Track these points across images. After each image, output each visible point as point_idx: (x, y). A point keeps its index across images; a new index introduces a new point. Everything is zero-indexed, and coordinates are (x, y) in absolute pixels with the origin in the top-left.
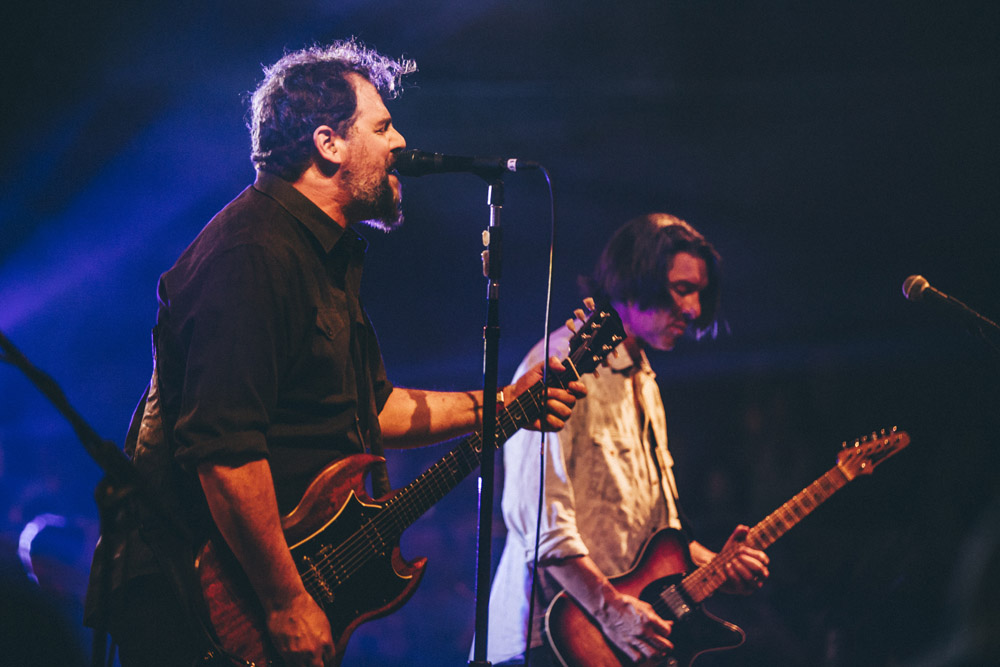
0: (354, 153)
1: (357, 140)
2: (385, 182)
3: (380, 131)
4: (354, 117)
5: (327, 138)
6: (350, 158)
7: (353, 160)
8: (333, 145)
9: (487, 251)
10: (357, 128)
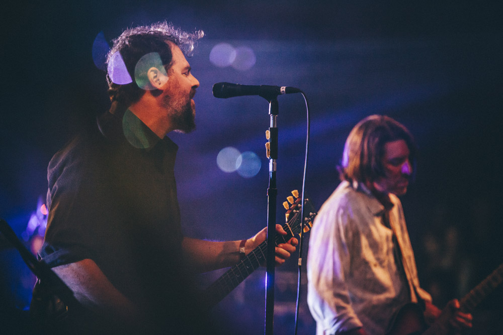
0: (171, 84)
1: (173, 77)
2: (188, 103)
3: (185, 74)
4: (171, 63)
5: (156, 75)
6: (170, 88)
7: (171, 89)
8: (159, 80)
9: (269, 143)
10: (173, 70)
